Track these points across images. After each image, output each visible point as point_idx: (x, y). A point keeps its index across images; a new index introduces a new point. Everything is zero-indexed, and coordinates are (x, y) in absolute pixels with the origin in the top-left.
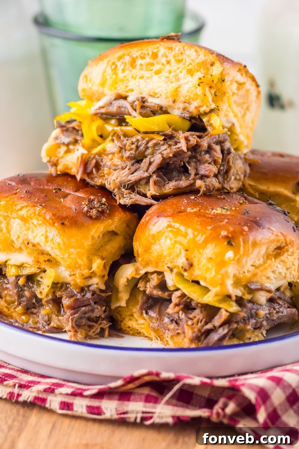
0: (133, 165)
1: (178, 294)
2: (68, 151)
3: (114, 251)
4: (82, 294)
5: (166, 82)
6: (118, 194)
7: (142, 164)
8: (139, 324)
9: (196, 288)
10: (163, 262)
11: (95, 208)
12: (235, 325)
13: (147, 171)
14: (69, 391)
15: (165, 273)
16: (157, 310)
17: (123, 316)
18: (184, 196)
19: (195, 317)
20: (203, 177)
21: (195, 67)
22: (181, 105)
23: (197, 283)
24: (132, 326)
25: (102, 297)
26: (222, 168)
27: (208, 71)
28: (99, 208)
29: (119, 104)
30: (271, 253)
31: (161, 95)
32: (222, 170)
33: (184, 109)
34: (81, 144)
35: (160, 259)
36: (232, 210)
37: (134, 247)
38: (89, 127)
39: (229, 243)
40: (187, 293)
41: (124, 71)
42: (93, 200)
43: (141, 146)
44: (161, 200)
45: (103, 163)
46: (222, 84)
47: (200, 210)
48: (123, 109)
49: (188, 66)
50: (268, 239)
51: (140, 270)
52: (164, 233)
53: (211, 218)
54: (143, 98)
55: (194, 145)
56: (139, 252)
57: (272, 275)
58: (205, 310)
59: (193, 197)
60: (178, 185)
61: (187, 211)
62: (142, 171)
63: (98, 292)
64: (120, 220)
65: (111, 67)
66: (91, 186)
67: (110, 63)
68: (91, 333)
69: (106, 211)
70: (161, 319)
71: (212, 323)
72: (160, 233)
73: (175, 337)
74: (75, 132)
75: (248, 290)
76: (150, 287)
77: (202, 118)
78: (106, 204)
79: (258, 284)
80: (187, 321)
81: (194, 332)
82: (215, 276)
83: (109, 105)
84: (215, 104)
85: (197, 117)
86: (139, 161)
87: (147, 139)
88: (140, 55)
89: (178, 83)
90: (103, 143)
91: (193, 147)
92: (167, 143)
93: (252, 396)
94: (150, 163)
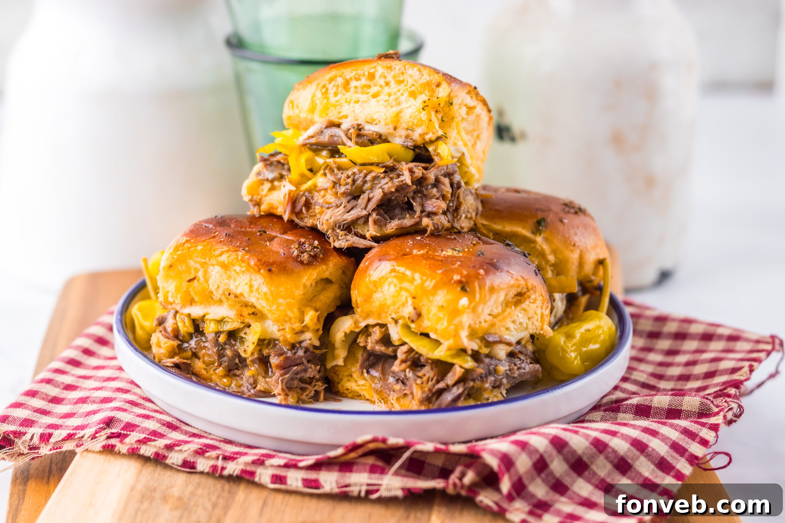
0: (349, 202)
1: (404, 348)
2: (272, 189)
3: (328, 302)
4: (294, 351)
5: (385, 107)
6: (332, 236)
7: (360, 201)
8: (359, 386)
9: (425, 341)
10: (386, 313)
11: (306, 251)
12: (472, 384)
13: (365, 209)
14: (282, 462)
15: (388, 325)
16: (380, 368)
17: (340, 377)
18: (409, 237)
19: (425, 375)
20: (430, 215)
21: (419, 89)
22: (404, 133)
23: (427, 335)
24: (351, 388)
25: (317, 355)
26: (451, 204)
27: (434, 93)
28: (310, 251)
29: (331, 132)
30: (511, 300)
31: (380, 121)
32: (451, 206)
33: (407, 137)
34: (287, 180)
35: (383, 308)
36: (465, 252)
37: (352, 296)
38: (297, 159)
39: (463, 289)
40: (415, 348)
41: (336, 94)
42: (304, 243)
43: (358, 179)
44: (382, 242)
45: (314, 201)
46: (450, 107)
47: (427, 252)
48: (336, 139)
49: (411, 87)
50: (508, 284)
51: (360, 322)
52: (387, 279)
53: (441, 261)
54: (359, 125)
55: (419, 178)
56: (359, 301)
57: (512, 326)
58: (436, 367)
59: (419, 238)
60: (402, 224)
61: (412, 254)
62: (360, 209)
63: (311, 349)
64: (335, 265)
65: (321, 91)
66: (301, 227)
67: (320, 86)
68: (304, 397)
69: (319, 255)
70: (384, 378)
71: (444, 381)
72: (383, 280)
73: (401, 399)
74: (280, 166)
75: (485, 343)
76: (372, 342)
77: (427, 146)
78: (319, 247)
79: (497, 336)
80: (415, 380)
81: (423, 392)
82: (448, 327)
83: (320, 134)
84: (442, 131)
85: (422, 146)
86: (356, 197)
87: (365, 171)
88: (354, 76)
89: (399, 108)
90: (313, 178)
91: (418, 180)
92: (388, 176)
93: (494, 462)
94: (369, 200)
